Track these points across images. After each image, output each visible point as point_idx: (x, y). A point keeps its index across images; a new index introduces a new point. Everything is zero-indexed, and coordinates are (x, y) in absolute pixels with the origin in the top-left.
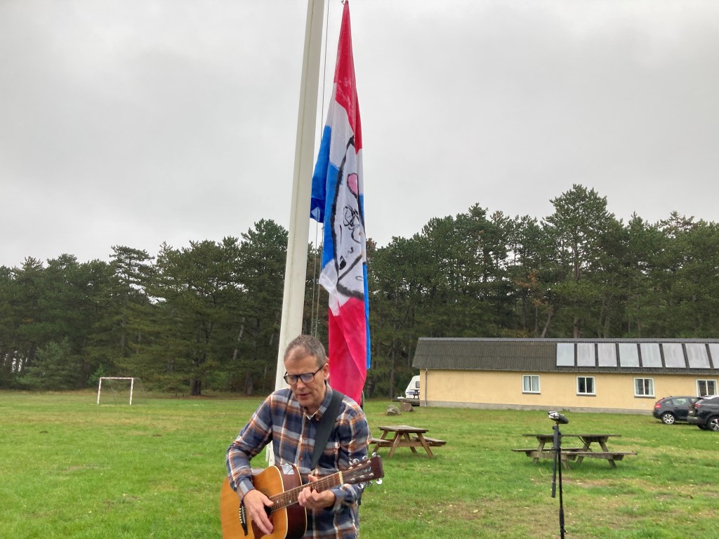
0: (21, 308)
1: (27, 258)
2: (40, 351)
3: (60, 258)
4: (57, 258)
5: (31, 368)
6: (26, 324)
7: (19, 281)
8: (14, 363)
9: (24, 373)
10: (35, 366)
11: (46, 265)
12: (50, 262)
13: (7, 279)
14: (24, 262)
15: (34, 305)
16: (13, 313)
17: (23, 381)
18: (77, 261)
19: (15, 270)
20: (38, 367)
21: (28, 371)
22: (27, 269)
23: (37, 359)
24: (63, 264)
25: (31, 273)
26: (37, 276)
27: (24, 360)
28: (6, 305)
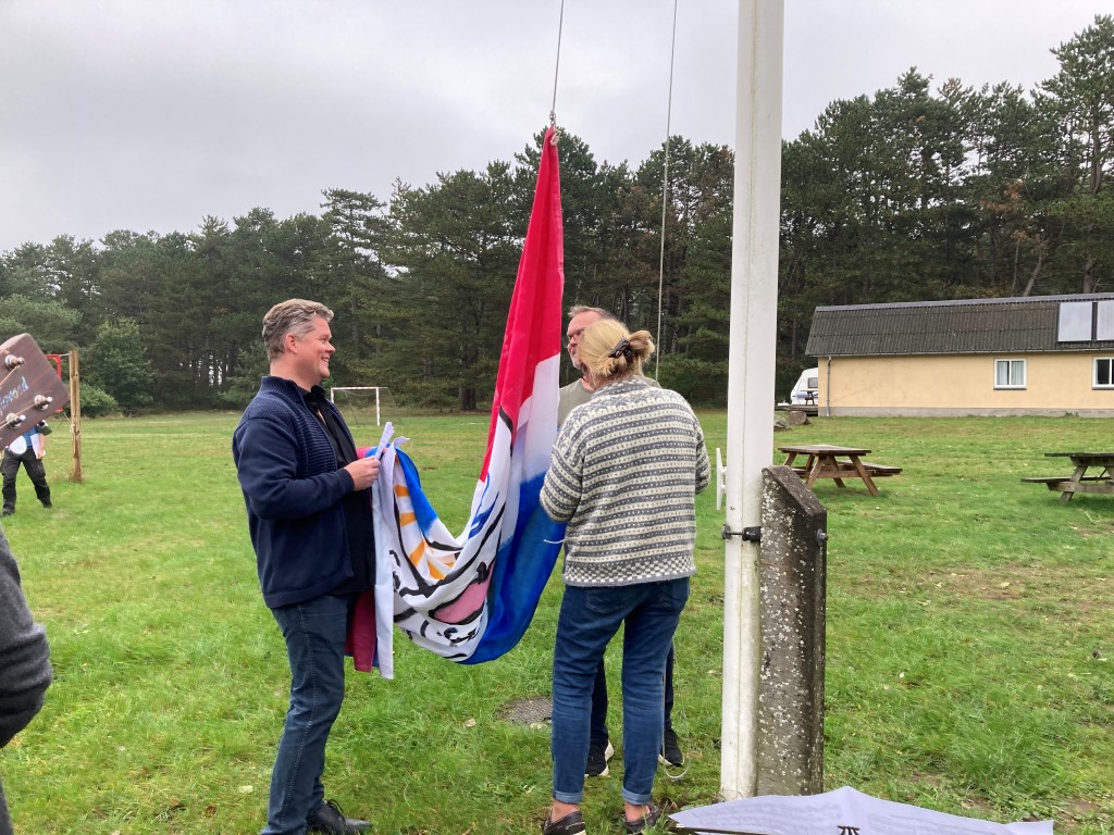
0: (208, 292)
1: (206, 218)
2: (243, 354)
3: (250, 214)
4: (246, 216)
5: (235, 379)
6: (220, 315)
7: (201, 254)
8: (211, 373)
9: (226, 386)
10: (239, 375)
11: (233, 228)
12: (237, 222)
13: (183, 251)
14: (203, 224)
15: (226, 287)
16: (200, 301)
17: (228, 396)
18: (274, 217)
19: (191, 237)
20: (244, 376)
21: (231, 384)
22: (208, 235)
23: (243, 366)
24: (255, 224)
25: (214, 243)
26: (223, 244)
27: (224, 368)
28: (188, 289)
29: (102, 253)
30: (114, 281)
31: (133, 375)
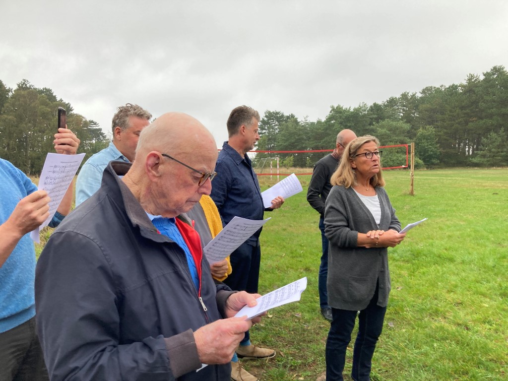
0: (468, 111)
1: (468, 75)
2: (484, 140)
3: (492, 70)
4: (489, 71)
5: (479, 152)
6: (473, 121)
7: (465, 93)
8: (467, 149)
9: (474, 155)
10: (481, 150)
11: (482, 78)
12: (485, 75)
13: (456, 92)
14: (467, 78)
15: (476, 108)
16: (463, 115)
17: (475, 160)
18: (504, 70)
19: (461, 86)
20: (484, 150)
21: (477, 154)
22: (469, 83)
23: (483, 146)
24: (494, 74)
25: (472, 87)
26: (477, 87)
27: (473, 147)
28: (458, 111)
29: (420, 98)
30: (424, 110)
31: (431, 151)
